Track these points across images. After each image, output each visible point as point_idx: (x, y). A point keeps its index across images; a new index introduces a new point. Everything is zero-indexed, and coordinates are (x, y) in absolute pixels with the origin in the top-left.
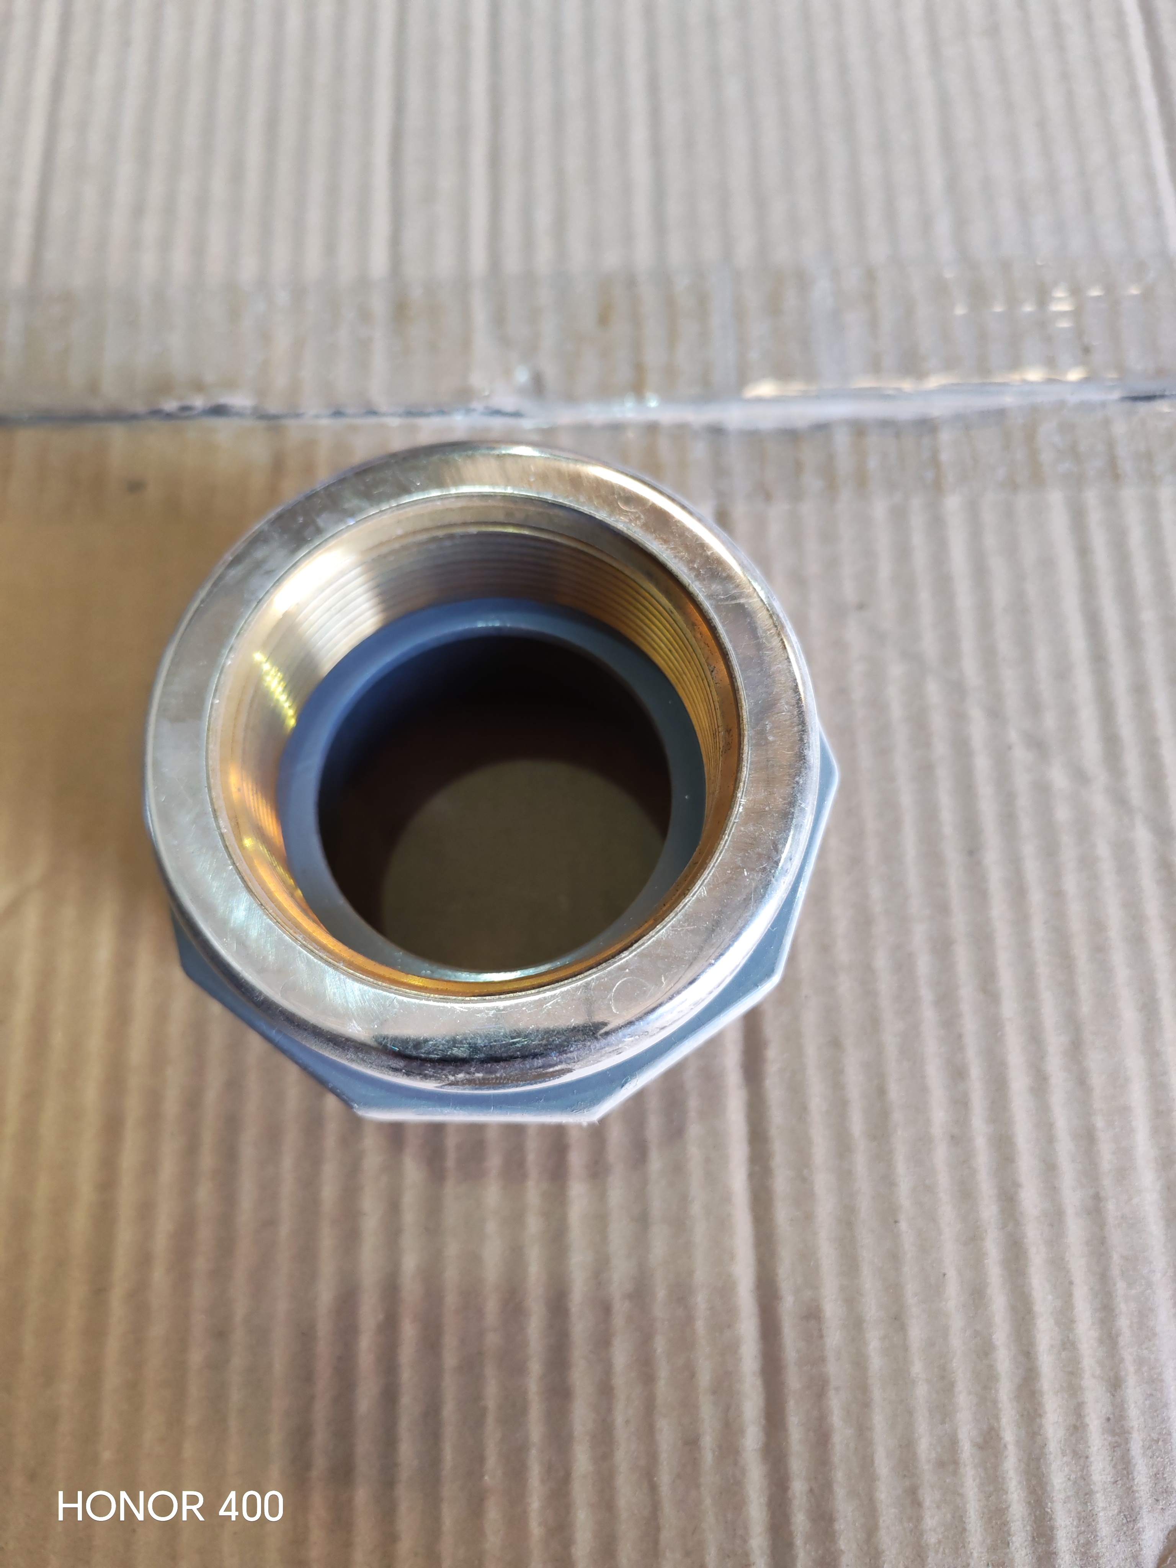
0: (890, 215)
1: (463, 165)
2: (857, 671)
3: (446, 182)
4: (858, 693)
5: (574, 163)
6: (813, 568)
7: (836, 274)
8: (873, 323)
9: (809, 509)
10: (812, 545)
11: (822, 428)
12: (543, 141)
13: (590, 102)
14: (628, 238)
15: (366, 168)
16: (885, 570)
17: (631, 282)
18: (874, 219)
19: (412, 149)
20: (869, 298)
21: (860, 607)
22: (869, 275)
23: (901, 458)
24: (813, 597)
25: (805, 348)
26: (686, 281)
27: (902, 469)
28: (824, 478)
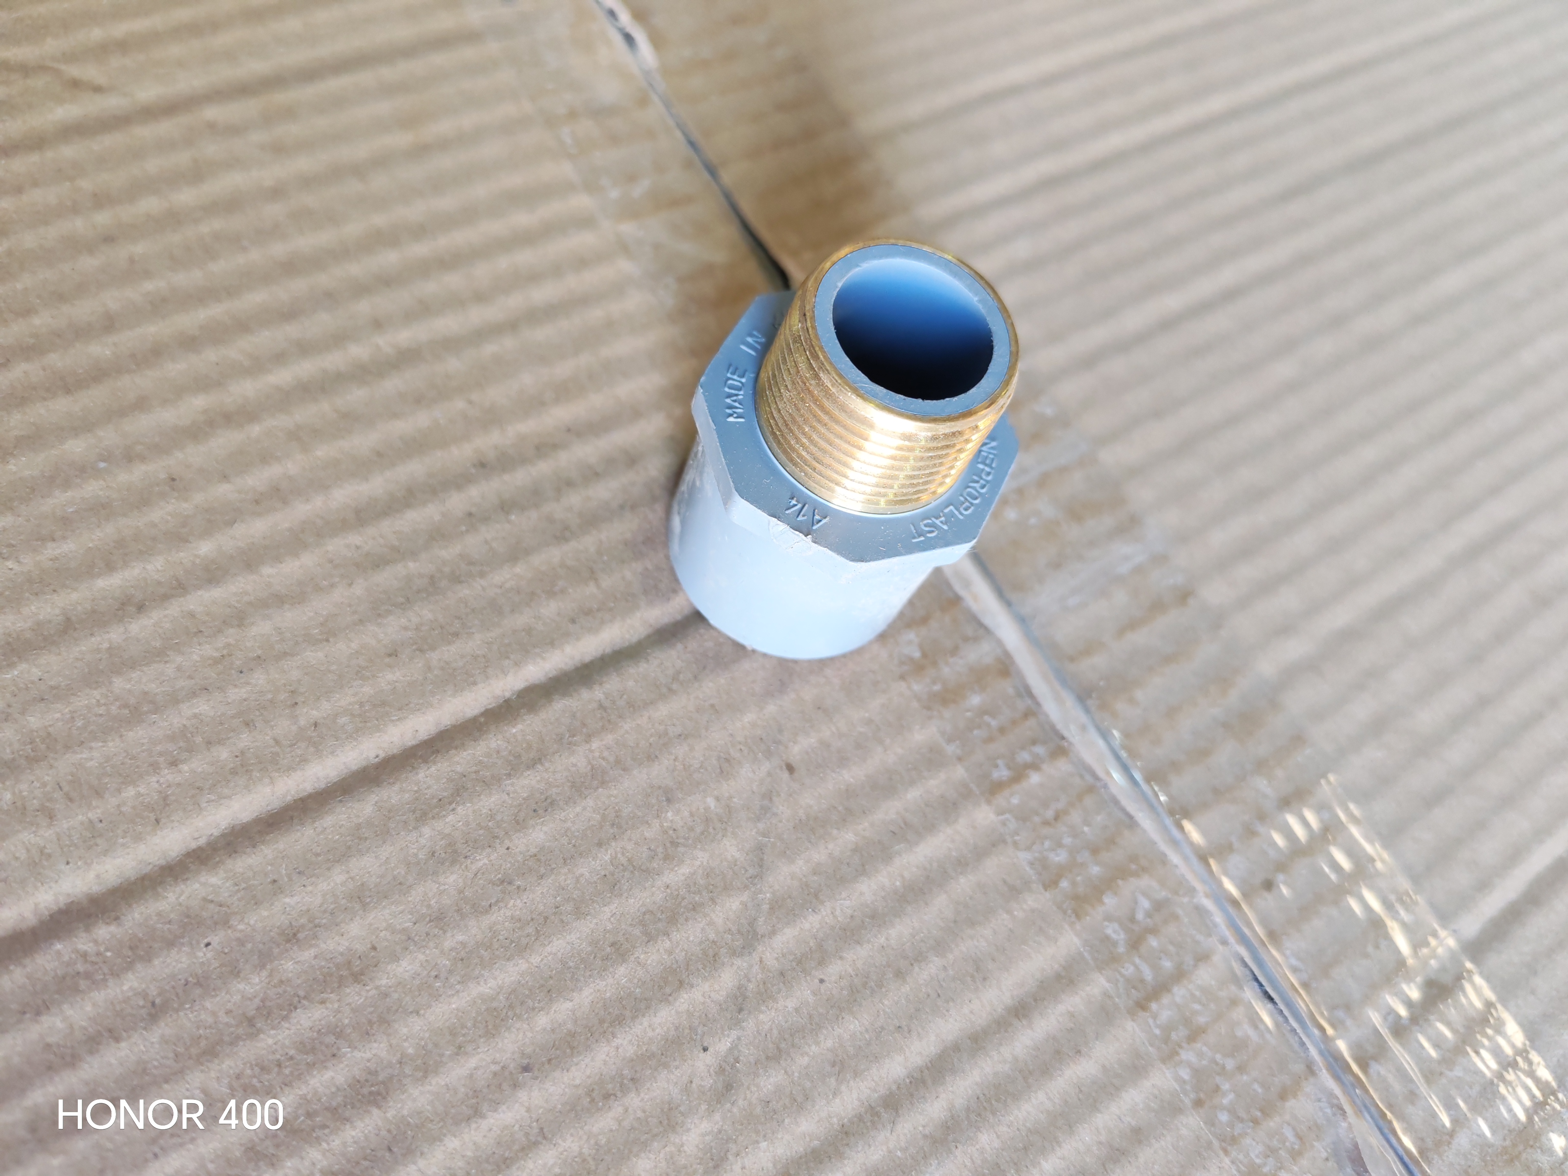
2: (706, 803)
4: (674, 818)
7: (1160, 560)
16: (853, 775)
21: (790, 768)
22: (1184, 596)
23: (1002, 730)
24: (771, 708)
25: (1057, 565)
26: (1049, 411)
27: (990, 740)
28: (924, 655)
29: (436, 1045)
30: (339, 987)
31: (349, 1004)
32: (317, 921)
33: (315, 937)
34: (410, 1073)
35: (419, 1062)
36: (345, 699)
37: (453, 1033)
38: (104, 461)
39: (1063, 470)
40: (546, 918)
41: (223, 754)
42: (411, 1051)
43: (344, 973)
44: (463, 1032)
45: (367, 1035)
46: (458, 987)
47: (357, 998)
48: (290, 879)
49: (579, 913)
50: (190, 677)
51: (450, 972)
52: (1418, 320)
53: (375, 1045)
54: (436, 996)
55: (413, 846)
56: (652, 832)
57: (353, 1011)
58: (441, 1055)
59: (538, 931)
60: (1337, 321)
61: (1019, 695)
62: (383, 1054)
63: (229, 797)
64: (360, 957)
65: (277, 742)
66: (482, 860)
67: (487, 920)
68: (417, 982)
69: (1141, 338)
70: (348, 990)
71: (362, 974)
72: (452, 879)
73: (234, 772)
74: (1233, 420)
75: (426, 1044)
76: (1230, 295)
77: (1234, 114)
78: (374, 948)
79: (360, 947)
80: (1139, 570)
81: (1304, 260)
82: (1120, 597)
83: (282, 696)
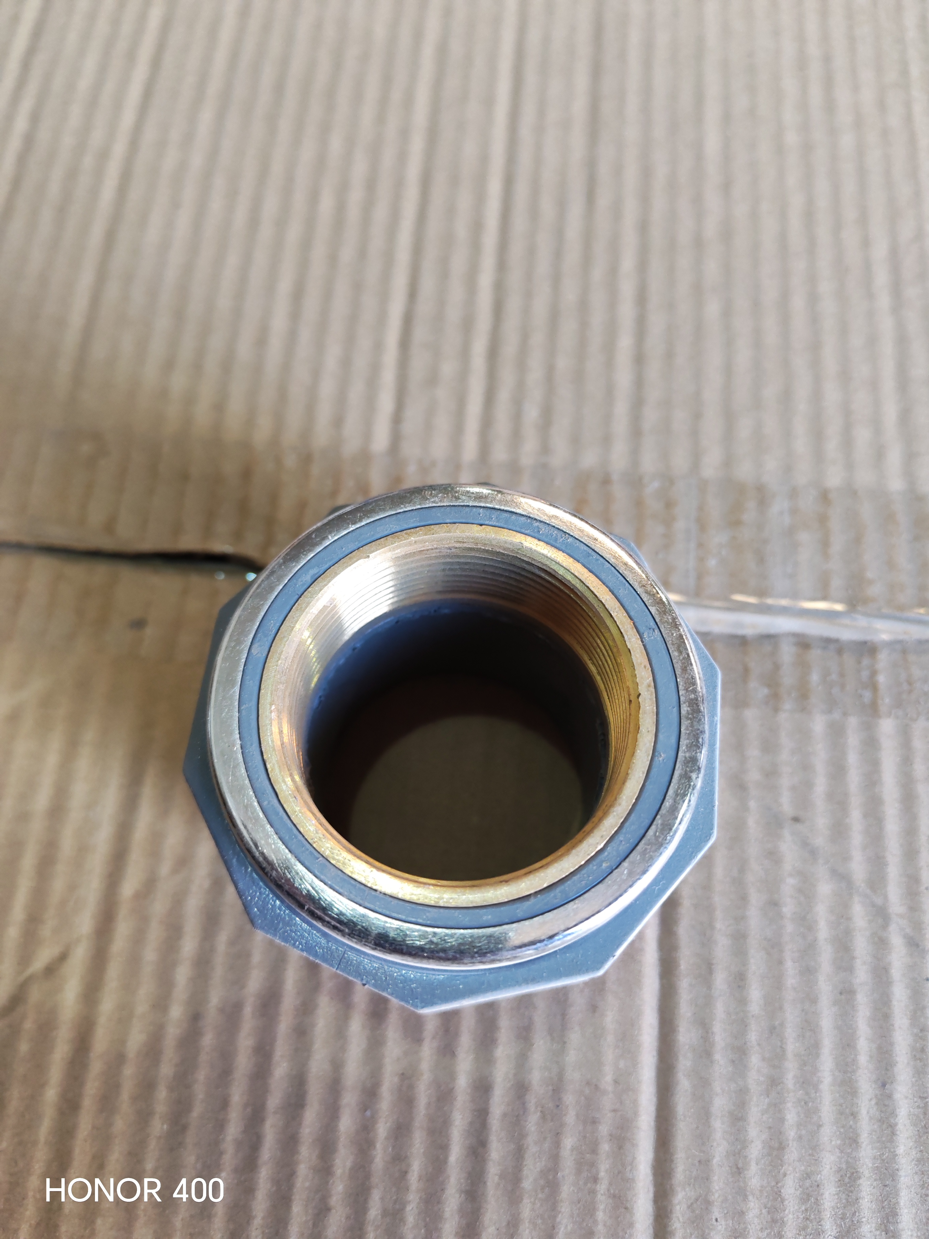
0: (847, 443)
1: (465, 354)
2: (790, 884)
3: (448, 369)
4: (788, 909)
5: (563, 363)
6: (754, 775)
7: (794, 494)
8: (825, 544)
9: (751, 715)
10: (753, 752)
11: (770, 639)
12: (538, 339)
13: (583, 306)
14: (607, 440)
15: (378, 347)
16: (821, 785)
17: (606, 481)
18: (832, 446)
19: (420, 333)
20: (823, 520)
21: (796, 819)
22: (824, 497)
23: (842, 675)
24: (752, 804)
25: (761, 560)
26: (656, 485)
27: (843, 686)
28: (769, 686)
29: (843, 1127)
30: (781, 1161)
31: (794, 1161)
32: (736, 1151)
33: (746, 1157)
34: (851, 1150)
35: (847, 1141)
36: (609, 1055)
37: (841, 1113)
38: (365, 1110)
39: (701, 508)
40: (806, 1021)
41: (605, 1147)
42: (839, 1142)
43: (775, 1153)
44: (844, 1107)
45: (817, 1162)
46: (818, 1095)
47: (793, 1154)
48: (704, 1152)
49: (814, 1001)
50: (545, 1138)
51: (807, 1094)
52: (727, 187)
53: (825, 1160)
54: (816, 1110)
55: (721, 1070)
56: (789, 928)
57: (799, 1160)
58: (851, 1127)
59: (811, 1030)
60: (699, 243)
61: (825, 648)
62: (833, 1158)
63: (634, 1158)
64: (770, 1139)
65: (614, 1111)
66: (753, 1036)
67: (790, 1054)
68: (802, 1116)
69: (639, 383)
70: (786, 1157)
71: (781, 1143)
72: (755, 1060)
73: (620, 1147)
74: (728, 370)
75: (840, 1132)
76: (641, 299)
77: (509, 182)
78: (770, 1128)
79: (764, 1136)
80: (794, 511)
81: (643, 227)
82: (804, 537)
83: (587, 1091)
